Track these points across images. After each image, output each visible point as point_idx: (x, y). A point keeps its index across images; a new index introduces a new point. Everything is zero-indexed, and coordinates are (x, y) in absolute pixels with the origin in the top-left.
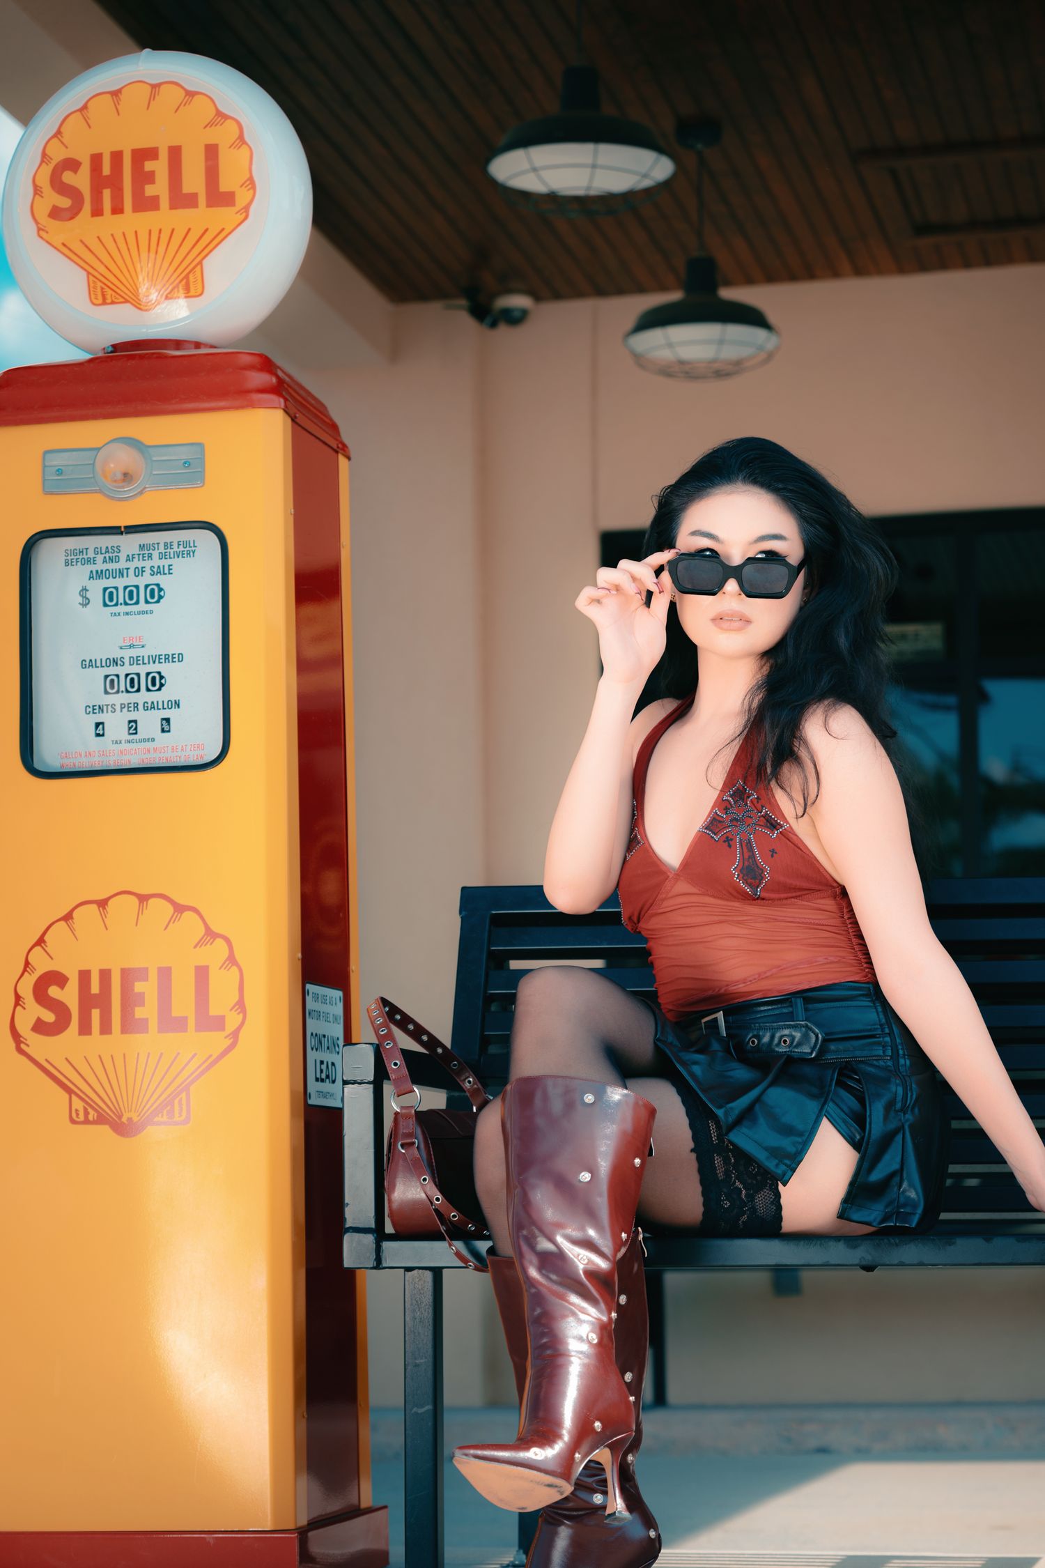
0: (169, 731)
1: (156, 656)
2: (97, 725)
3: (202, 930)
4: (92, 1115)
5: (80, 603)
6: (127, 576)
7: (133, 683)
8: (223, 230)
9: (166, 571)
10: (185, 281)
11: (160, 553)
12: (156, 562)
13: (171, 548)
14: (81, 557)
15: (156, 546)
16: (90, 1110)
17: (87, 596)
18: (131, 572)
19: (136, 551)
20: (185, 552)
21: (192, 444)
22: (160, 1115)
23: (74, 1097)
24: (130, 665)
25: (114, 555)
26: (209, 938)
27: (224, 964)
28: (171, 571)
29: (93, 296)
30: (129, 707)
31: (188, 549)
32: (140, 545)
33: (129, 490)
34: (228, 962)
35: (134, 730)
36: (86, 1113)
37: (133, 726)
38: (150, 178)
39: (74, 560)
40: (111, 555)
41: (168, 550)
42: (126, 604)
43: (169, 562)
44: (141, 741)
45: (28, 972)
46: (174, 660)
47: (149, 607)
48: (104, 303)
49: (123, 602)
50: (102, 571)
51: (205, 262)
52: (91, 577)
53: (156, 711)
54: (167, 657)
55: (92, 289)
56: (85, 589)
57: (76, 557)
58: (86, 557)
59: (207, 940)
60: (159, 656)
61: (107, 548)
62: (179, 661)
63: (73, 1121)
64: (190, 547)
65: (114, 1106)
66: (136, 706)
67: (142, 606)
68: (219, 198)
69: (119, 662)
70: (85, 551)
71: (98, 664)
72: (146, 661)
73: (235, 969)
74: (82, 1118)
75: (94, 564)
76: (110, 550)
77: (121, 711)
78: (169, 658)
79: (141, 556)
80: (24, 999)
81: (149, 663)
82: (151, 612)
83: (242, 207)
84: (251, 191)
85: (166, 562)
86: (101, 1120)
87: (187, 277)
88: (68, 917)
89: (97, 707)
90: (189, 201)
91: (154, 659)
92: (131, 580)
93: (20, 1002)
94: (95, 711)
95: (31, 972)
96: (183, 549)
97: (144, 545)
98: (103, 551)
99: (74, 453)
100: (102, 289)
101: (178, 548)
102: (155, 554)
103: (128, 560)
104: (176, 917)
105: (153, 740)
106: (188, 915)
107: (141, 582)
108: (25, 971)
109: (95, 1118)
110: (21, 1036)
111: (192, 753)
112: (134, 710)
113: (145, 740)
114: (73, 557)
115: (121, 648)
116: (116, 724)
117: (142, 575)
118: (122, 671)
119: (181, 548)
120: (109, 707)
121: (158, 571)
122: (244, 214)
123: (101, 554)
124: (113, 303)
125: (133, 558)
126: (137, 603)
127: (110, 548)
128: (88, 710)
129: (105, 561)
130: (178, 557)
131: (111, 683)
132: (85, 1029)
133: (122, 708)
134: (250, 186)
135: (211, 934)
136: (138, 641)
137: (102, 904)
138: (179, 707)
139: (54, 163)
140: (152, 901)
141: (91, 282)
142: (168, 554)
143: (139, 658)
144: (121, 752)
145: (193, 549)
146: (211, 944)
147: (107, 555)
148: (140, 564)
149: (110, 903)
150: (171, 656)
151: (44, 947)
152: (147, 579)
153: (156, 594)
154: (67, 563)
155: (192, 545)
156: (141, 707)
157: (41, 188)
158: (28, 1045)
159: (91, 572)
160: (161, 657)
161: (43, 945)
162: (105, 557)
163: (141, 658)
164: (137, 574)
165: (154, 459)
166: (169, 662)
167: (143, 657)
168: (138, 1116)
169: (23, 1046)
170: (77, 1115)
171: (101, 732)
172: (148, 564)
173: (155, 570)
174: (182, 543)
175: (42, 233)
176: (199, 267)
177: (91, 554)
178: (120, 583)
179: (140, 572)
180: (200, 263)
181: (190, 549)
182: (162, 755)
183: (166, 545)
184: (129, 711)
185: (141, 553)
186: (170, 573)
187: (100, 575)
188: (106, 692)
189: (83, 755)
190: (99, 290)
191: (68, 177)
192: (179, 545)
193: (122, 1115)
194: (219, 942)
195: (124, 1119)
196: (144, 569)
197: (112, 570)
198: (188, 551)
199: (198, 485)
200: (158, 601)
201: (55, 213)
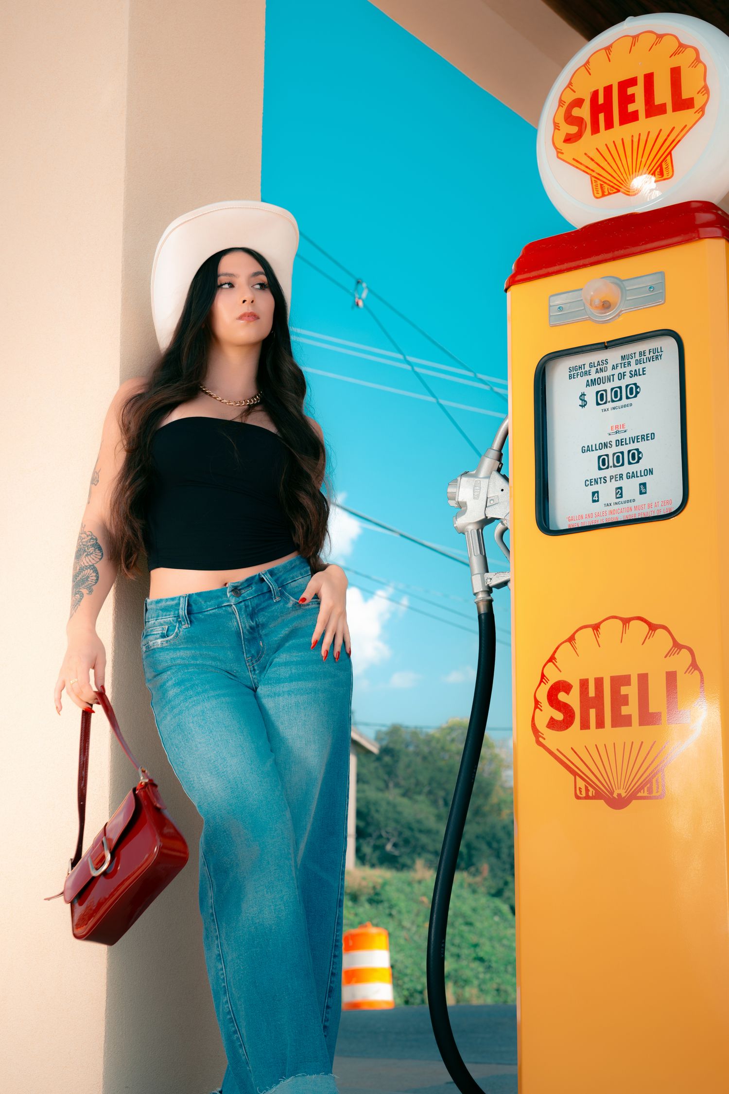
0: (645, 493)
1: (635, 437)
2: (594, 493)
3: (671, 643)
4: (591, 792)
5: (580, 405)
6: (613, 381)
7: (619, 460)
8: (685, 126)
9: (641, 373)
10: (659, 169)
11: (636, 360)
12: (634, 367)
13: (644, 355)
14: (581, 371)
15: (633, 355)
16: (590, 788)
17: (585, 399)
18: (616, 377)
19: (619, 361)
20: (655, 357)
21: (656, 273)
22: (642, 791)
23: (577, 777)
24: (617, 446)
25: (603, 366)
26: (676, 649)
27: (688, 669)
28: (644, 373)
29: (595, 192)
30: (616, 478)
31: (656, 354)
32: (622, 356)
33: (610, 314)
34: (691, 668)
35: (620, 495)
36: (587, 790)
37: (619, 492)
38: (632, 99)
39: (576, 374)
40: (601, 367)
41: (642, 357)
42: (613, 401)
43: (643, 365)
44: (625, 502)
45: (544, 682)
46: (648, 438)
47: (629, 401)
48: (603, 195)
49: (610, 400)
50: (595, 379)
51: (673, 152)
52: (588, 385)
53: (636, 478)
54: (643, 437)
55: (594, 187)
56: (583, 395)
57: (577, 372)
58: (583, 371)
59: (675, 651)
60: (637, 436)
61: (599, 362)
62: (652, 439)
63: (578, 797)
64: (658, 352)
65: (606, 782)
66: (621, 476)
67: (624, 401)
68: (681, 104)
69: (609, 445)
70: (583, 366)
71: (594, 449)
72: (628, 442)
73: (696, 672)
74: (584, 794)
75: (589, 375)
76: (601, 363)
77: (611, 481)
78: (644, 438)
79: (623, 364)
80: (541, 703)
81: (630, 443)
82: (631, 405)
83: (699, 107)
84: (706, 95)
85: (640, 367)
86: (598, 796)
87: (661, 165)
88: (571, 639)
89: (593, 481)
90: (661, 110)
91: (633, 440)
92: (616, 383)
93: (539, 706)
94: (592, 483)
95: (546, 683)
96: (654, 355)
97: (625, 356)
98: (596, 365)
99: (570, 293)
100: (601, 185)
101: (649, 354)
102: (633, 361)
103: (613, 368)
104: (651, 634)
105: (634, 500)
106: (659, 632)
107: (623, 383)
108: (541, 681)
109: (594, 795)
110: (539, 732)
111: (662, 508)
112: (620, 480)
113: (628, 501)
114: (574, 372)
115: (610, 435)
116: (607, 491)
117: (624, 379)
118: (610, 451)
119: (652, 354)
120: (602, 479)
121: (636, 374)
122: (701, 112)
123: (594, 367)
124: (609, 194)
125: (617, 367)
126: (621, 399)
127: (600, 362)
128: (587, 483)
129: (597, 372)
130: (649, 361)
131: (603, 462)
132: (585, 725)
133: (611, 479)
134: (705, 92)
135: (677, 646)
136: (622, 427)
137: (596, 627)
138: (652, 474)
139: (566, 105)
140: (632, 623)
141: (593, 181)
142: (642, 360)
143: (623, 441)
144: (611, 512)
145: (660, 353)
146: (678, 654)
147: (599, 367)
148: (622, 370)
149: (602, 626)
150: (645, 435)
151: (555, 663)
152: (628, 380)
153: (634, 391)
154: (570, 377)
155: (659, 350)
156: (624, 477)
157: (558, 124)
158: (544, 739)
159: (588, 381)
160: (638, 437)
161: (554, 661)
162: (597, 369)
163: (624, 440)
164: (620, 378)
165: (627, 289)
166: (644, 441)
167: (626, 439)
168: (626, 792)
169: (541, 739)
170: (581, 792)
171: (597, 499)
172: (627, 370)
173: (633, 373)
174: (652, 350)
175: (560, 155)
176: (669, 156)
177: (587, 368)
178: (608, 386)
179: (622, 376)
180: (670, 153)
181: (658, 354)
182: (641, 511)
183: (640, 353)
184: (616, 481)
185: (623, 362)
186: (644, 374)
187: (593, 382)
188: (600, 469)
189: (584, 517)
190: (599, 186)
191: (576, 112)
192: (650, 352)
193: (614, 792)
194: (684, 651)
195: (615, 795)
196: (625, 374)
197: (603, 377)
198: (656, 355)
199: (660, 303)
200: (636, 396)
201: (569, 139)
